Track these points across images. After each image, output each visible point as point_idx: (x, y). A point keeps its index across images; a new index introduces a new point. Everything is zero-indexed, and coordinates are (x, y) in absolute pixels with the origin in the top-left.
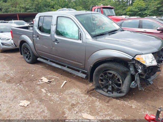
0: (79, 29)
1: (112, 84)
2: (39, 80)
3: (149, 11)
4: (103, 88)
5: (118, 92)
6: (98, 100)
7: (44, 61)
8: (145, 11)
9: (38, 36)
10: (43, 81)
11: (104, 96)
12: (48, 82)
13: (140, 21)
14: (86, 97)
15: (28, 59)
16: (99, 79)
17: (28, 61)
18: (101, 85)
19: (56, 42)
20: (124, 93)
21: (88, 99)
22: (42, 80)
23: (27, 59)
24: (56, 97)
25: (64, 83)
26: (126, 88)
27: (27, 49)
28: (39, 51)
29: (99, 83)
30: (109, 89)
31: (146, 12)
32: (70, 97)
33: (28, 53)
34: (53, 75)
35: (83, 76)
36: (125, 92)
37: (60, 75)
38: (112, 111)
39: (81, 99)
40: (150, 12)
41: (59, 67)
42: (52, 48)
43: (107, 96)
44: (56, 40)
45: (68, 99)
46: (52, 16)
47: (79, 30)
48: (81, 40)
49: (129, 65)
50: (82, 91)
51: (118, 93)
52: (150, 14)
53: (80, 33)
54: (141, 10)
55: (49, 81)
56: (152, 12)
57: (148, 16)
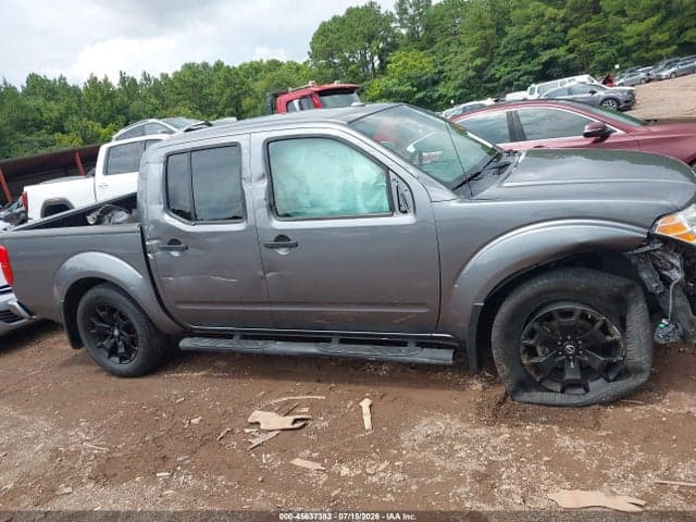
0: (387, 169)
1: (579, 354)
2: (247, 431)
3: (452, 84)
4: (542, 380)
5: (611, 378)
6: (555, 428)
7: (222, 344)
8: (436, 88)
9: (174, 242)
10: (262, 427)
11: (561, 409)
12: (296, 425)
13: (509, 115)
14: (501, 434)
15: (122, 359)
16: (522, 349)
17: (126, 366)
18: (533, 373)
19: (284, 246)
20: (640, 371)
21: (516, 436)
22: (258, 423)
23: (117, 360)
24: (384, 471)
25: (366, 410)
26: (643, 350)
27: (113, 310)
28: (181, 307)
29: (523, 365)
30: (568, 376)
31: (441, 89)
32: (439, 453)
33: (116, 332)
34: (288, 393)
35: (438, 356)
36: (646, 366)
37: (320, 387)
38: (641, 450)
39: (489, 448)
40: (456, 89)
41: (312, 349)
42: (264, 278)
43: (575, 406)
44: (282, 238)
45: (439, 462)
46: (235, 145)
47: (388, 177)
48: (405, 212)
49: (633, 261)
50: (465, 419)
51: (609, 381)
52: (458, 93)
53: (394, 185)
54: (421, 87)
55: (295, 421)
56: (461, 87)
57: (452, 102)
